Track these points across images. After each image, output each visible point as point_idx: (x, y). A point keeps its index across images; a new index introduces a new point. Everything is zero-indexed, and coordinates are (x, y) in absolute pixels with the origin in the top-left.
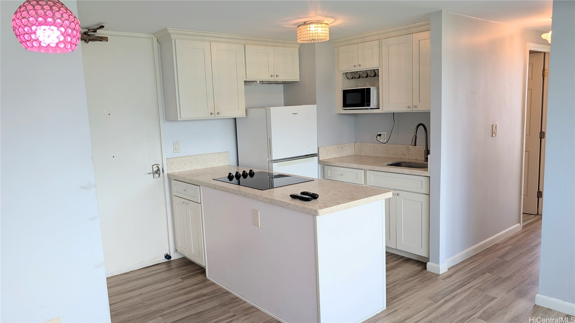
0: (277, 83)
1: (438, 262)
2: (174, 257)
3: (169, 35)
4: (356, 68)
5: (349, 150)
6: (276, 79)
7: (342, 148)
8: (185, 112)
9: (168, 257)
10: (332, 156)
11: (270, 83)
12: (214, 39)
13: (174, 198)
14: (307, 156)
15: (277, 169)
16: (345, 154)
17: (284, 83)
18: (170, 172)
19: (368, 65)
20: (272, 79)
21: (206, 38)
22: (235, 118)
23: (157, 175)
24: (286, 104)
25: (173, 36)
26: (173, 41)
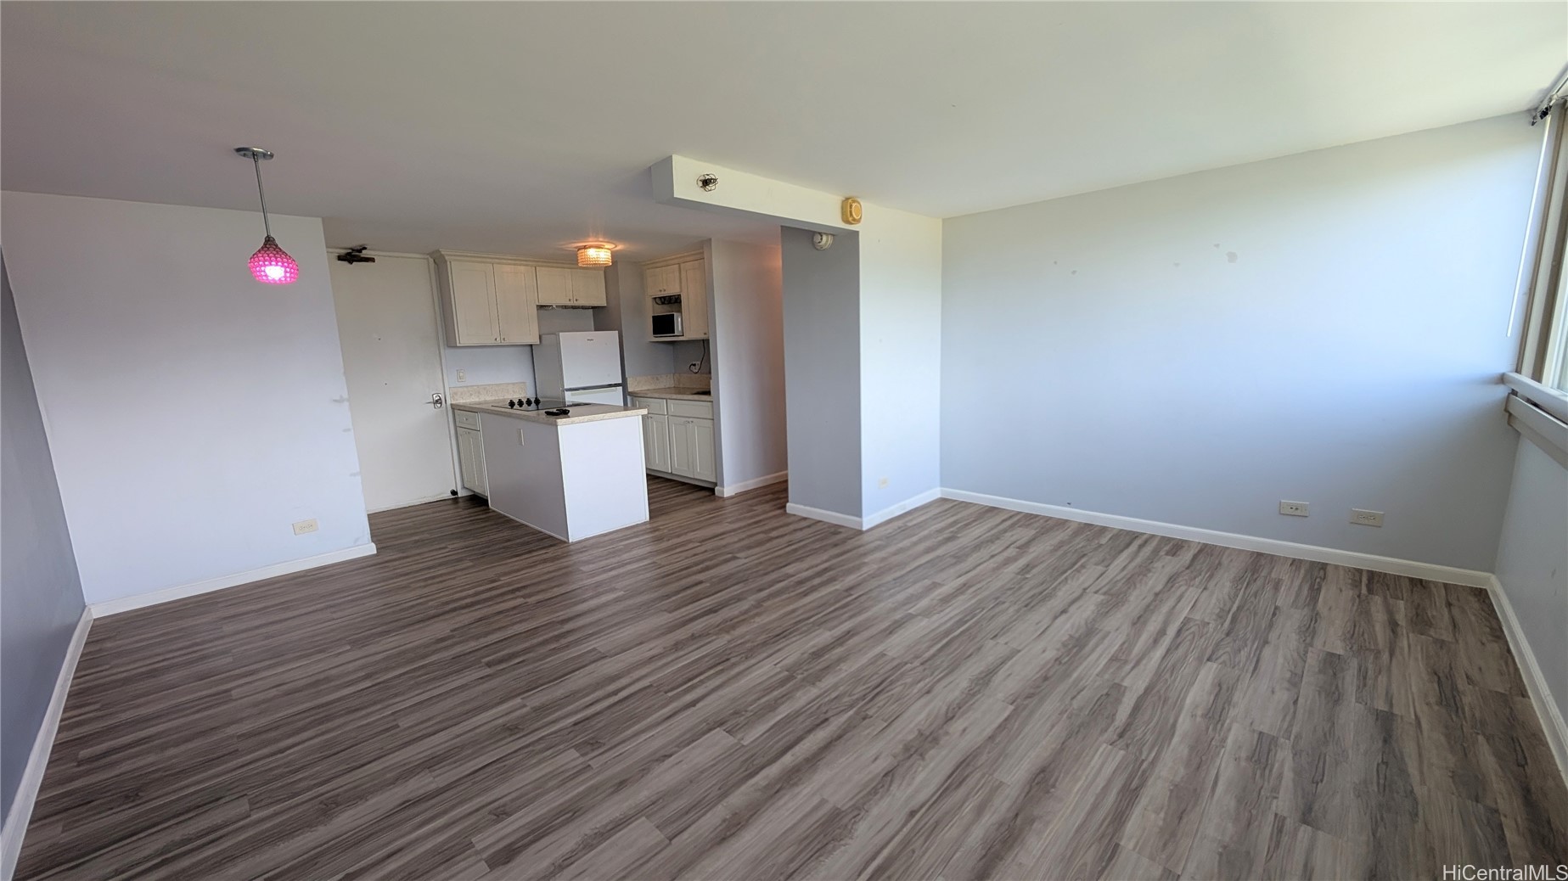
0: (584, 308)
1: (722, 486)
2: (461, 493)
3: (443, 256)
4: (663, 292)
5: (667, 382)
6: (576, 304)
7: (657, 379)
8: (464, 336)
9: (454, 493)
10: (645, 388)
11: (565, 307)
12: (497, 261)
13: (458, 429)
14: (610, 386)
15: (570, 398)
16: (662, 386)
17: (593, 308)
18: (454, 402)
19: (672, 290)
20: (571, 304)
21: (488, 260)
22: (531, 346)
23: (439, 405)
24: (596, 330)
25: (447, 258)
26: (448, 263)
